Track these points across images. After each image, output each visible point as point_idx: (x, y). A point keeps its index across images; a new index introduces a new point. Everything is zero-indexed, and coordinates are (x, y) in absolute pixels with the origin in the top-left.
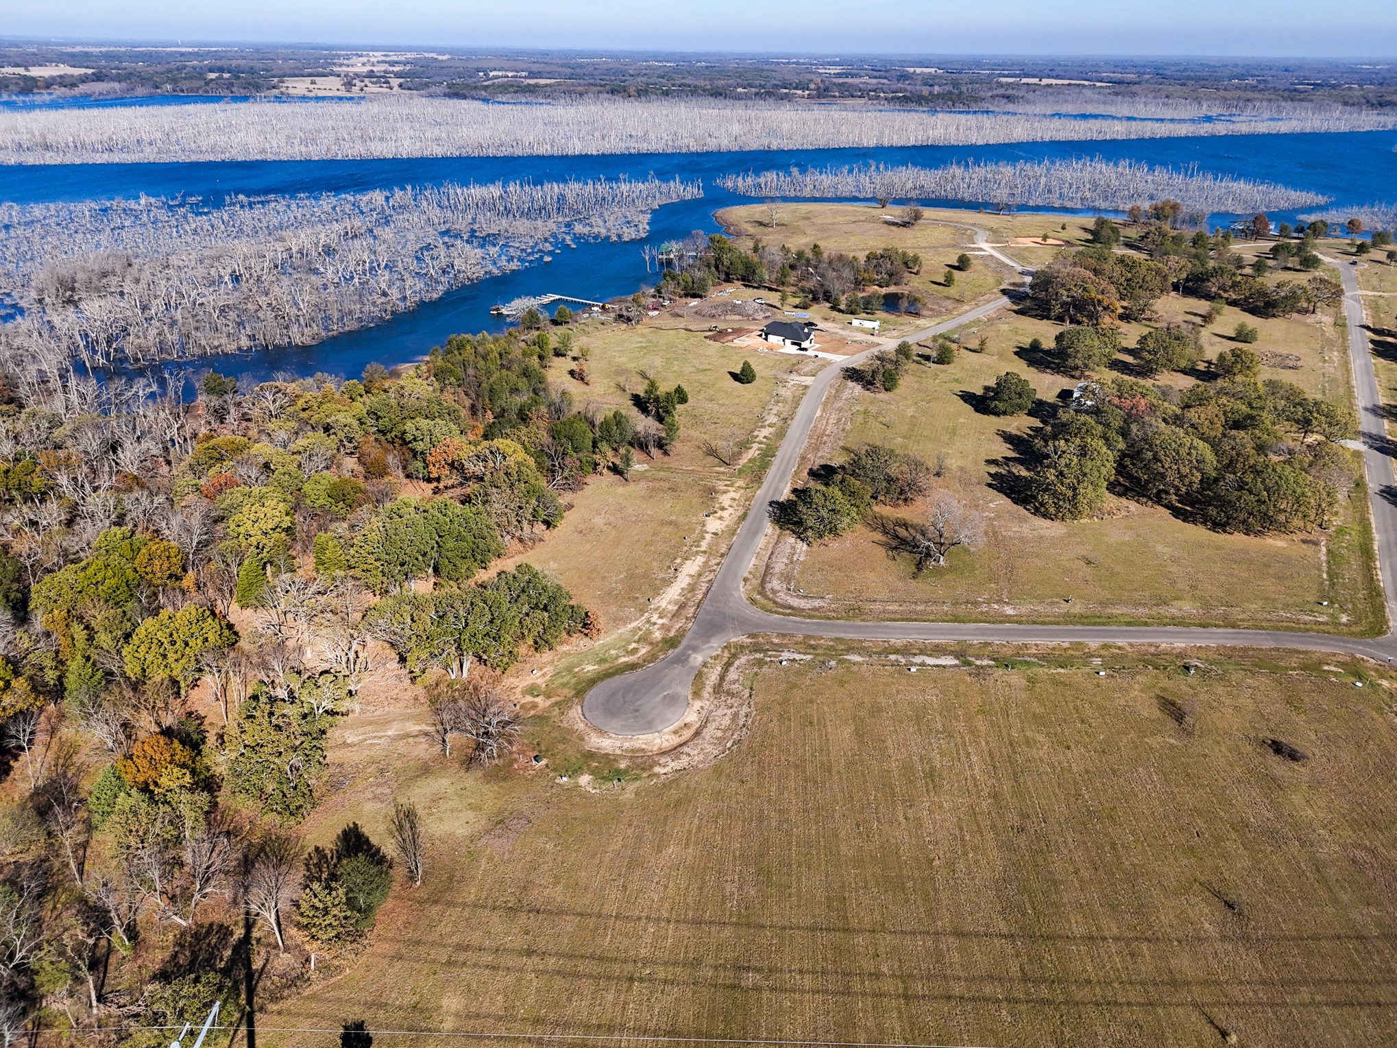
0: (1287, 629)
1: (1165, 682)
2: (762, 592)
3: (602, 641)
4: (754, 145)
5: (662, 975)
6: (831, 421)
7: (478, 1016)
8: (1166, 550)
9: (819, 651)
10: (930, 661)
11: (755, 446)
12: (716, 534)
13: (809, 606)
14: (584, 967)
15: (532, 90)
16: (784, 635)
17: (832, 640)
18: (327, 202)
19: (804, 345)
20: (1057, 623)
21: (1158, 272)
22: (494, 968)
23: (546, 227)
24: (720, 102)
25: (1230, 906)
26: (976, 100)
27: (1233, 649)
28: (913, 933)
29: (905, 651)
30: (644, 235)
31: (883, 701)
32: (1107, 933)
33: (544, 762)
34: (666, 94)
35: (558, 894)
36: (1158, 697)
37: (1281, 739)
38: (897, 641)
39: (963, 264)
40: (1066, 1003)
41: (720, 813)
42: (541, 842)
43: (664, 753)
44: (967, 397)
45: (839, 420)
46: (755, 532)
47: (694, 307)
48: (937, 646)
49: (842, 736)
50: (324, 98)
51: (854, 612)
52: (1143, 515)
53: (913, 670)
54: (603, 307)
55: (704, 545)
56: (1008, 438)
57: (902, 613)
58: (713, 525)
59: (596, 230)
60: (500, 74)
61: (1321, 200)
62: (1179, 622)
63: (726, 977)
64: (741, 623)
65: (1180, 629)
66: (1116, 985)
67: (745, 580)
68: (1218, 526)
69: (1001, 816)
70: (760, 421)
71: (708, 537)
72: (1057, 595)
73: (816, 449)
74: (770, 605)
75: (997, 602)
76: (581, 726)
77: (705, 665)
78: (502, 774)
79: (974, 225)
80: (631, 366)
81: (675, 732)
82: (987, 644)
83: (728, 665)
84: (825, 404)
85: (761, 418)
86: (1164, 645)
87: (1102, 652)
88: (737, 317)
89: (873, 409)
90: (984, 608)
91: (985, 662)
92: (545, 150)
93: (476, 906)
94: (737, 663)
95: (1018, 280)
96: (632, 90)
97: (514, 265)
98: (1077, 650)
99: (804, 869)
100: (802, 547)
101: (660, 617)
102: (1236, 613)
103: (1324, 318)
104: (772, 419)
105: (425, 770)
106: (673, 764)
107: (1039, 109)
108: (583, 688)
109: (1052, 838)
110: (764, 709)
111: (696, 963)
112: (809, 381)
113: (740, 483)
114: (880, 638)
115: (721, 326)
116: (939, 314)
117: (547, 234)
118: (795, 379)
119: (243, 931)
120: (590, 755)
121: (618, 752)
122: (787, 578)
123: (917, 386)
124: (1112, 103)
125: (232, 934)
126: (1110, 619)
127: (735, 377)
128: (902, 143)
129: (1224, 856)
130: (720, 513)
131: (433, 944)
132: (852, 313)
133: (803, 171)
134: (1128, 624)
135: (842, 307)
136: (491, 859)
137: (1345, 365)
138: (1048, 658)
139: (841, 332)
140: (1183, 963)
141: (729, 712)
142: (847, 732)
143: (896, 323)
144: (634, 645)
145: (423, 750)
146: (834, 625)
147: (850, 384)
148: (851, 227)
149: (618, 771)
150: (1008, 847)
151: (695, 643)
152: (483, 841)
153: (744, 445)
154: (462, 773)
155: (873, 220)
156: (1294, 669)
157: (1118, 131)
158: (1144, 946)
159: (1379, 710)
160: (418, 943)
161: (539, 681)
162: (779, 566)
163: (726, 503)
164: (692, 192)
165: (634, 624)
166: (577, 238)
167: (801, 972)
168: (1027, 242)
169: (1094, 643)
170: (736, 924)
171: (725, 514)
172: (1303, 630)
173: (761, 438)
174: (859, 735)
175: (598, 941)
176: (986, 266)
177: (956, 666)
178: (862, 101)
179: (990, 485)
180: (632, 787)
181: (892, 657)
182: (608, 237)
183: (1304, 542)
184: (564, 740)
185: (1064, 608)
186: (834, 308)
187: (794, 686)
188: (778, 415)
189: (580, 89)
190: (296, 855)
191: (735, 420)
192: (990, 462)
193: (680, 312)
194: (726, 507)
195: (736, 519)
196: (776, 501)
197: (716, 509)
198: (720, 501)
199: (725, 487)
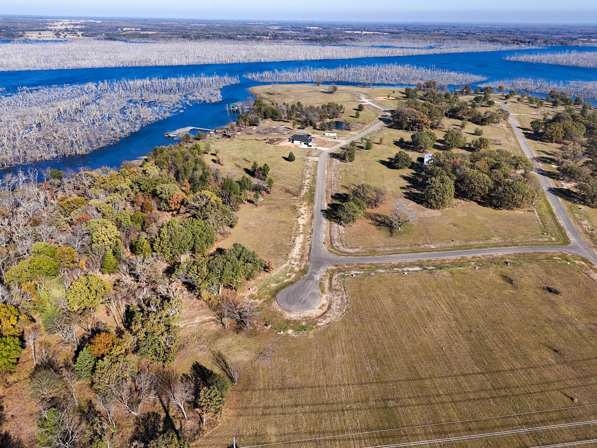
0: (536, 245)
1: (500, 269)
2: (333, 247)
3: (274, 273)
4: (254, 60)
5: (355, 407)
6: (332, 175)
7: (285, 434)
8: (481, 218)
9: (366, 269)
10: (410, 269)
11: (305, 187)
12: (304, 225)
13: (354, 252)
14: (321, 408)
15: (146, 36)
16: (349, 264)
17: (369, 264)
18: (68, 89)
19: (310, 144)
20: (452, 250)
21: (440, 109)
22: (283, 414)
23: (176, 97)
24: (232, 41)
25: (556, 351)
26: (339, 40)
27: (520, 254)
28: (446, 377)
29: (399, 266)
30: (221, 100)
31: (399, 287)
32: (517, 367)
33: (270, 326)
34: (208, 38)
35: (298, 380)
36: (500, 275)
37: (549, 286)
38: (395, 262)
39: (360, 108)
40: (513, 396)
41: (352, 339)
42: (282, 359)
43: (318, 317)
44: (383, 162)
45: (336, 175)
46: (320, 223)
47: (255, 130)
48: (410, 263)
49: (388, 303)
50: (47, 41)
51: (373, 252)
52: (467, 205)
53: (406, 273)
54: (215, 131)
55: (301, 230)
56: (405, 178)
57: (392, 251)
58: (301, 221)
59: (198, 98)
60: (128, 29)
61: (484, 79)
62: (496, 245)
63: (381, 404)
64: (330, 261)
65: (497, 248)
66: (527, 386)
67: (324, 243)
68: (496, 207)
69: (461, 327)
70: (303, 177)
71: (301, 226)
72: (448, 239)
73: (331, 187)
74: (338, 253)
75: (427, 243)
76: (280, 310)
77: (321, 279)
78: (254, 334)
79: (358, 92)
80: (238, 156)
81: (320, 308)
82: (429, 261)
83: (331, 279)
84: (327, 168)
85: (303, 176)
86: (495, 255)
87: (473, 260)
88: (276, 134)
89: (347, 169)
90: (423, 246)
91: (432, 268)
92: (162, 63)
93: (265, 389)
94: (334, 277)
95: (384, 114)
96: (192, 36)
97: (168, 115)
98: (463, 259)
99: (394, 357)
100: (341, 228)
101: (295, 261)
102: (515, 240)
103: (502, 124)
104: (308, 176)
105: (218, 336)
106: (324, 321)
107: (365, 44)
108: (274, 294)
109: (483, 333)
110: (352, 295)
111: (367, 400)
112: (317, 159)
113: (305, 203)
114: (388, 262)
115: (271, 138)
116: (357, 129)
117: (177, 101)
118: (311, 159)
119: (165, 414)
120: (288, 322)
121: (299, 319)
122: (341, 241)
123: (361, 159)
124: (392, 41)
125: (160, 416)
126: (471, 247)
127: (286, 159)
128: (315, 58)
129: (547, 332)
130: (302, 216)
131: (253, 408)
132: (323, 130)
133: (280, 70)
134: (479, 248)
135: (318, 128)
136: (263, 369)
137: (517, 142)
138: (454, 264)
139: (322, 138)
140: (547, 374)
141: (339, 297)
142: (390, 300)
143: (342, 134)
144: (288, 274)
145: (214, 327)
146: (367, 258)
147: (335, 160)
148: (308, 94)
149: (303, 327)
150: (468, 339)
151: (314, 271)
152: (257, 363)
153: (301, 188)
154: (235, 335)
155: (316, 91)
156: (544, 260)
157: (399, 52)
158: (532, 370)
159: (578, 272)
160: (246, 408)
161: (254, 293)
162: (336, 236)
163: (303, 212)
164: (234, 81)
165: (285, 265)
166: (191, 102)
167: (409, 398)
168: (381, 98)
169: (469, 257)
170: (377, 383)
171: (304, 216)
172: (541, 245)
173: (306, 184)
174: (395, 301)
175: (323, 397)
176: (369, 109)
177: (421, 270)
178: (293, 41)
179: (405, 197)
180: (311, 332)
181: (395, 269)
182: (205, 101)
183: (529, 211)
184: (274, 317)
185: (452, 244)
186: (315, 128)
187: (361, 285)
188: (310, 174)
189: (168, 36)
190: (175, 379)
191: (293, 177)
192: (402, 188)
193: (250, 132)
194: (304, 214)
195: (310, 218)
196: (323, 210)
197: (300, 215)
198: (300, 211)
199: (299, 205)
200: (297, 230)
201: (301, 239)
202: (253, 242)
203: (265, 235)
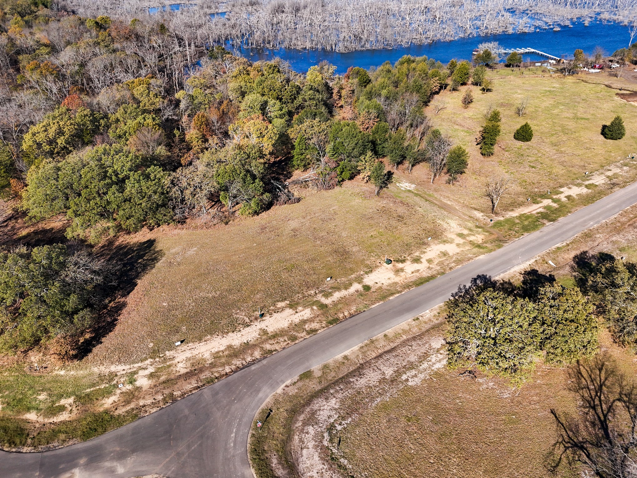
11: (547, 202)
12: (367, 288)
54: (559, 61)
55: (335, 297)
58: (379, 276)
59: (617, 17)
67: (305, 375)
71: (356, 287)
85: (587, 177)
100: (438, 362)
104: (598, 180)
113: (477, 238)
117: (576, 17)
153: (535, 198)
163: (429, 255)
165: (119, 368)
171: (411, 268)
173: (563, 197)
182: (621, 22)
188: (611, 178)
191: (557, 170)
194: (423, 260)
195: (412, 280)
196: (488, 277)
197: (408, 258)
198: (425, 250)
199: (456, 236)
200: (330, 291)
201: (287, 320)
202: (211, 263)
203: (256, 263)
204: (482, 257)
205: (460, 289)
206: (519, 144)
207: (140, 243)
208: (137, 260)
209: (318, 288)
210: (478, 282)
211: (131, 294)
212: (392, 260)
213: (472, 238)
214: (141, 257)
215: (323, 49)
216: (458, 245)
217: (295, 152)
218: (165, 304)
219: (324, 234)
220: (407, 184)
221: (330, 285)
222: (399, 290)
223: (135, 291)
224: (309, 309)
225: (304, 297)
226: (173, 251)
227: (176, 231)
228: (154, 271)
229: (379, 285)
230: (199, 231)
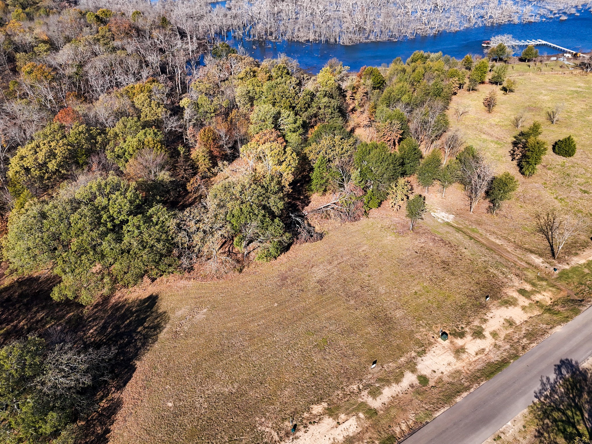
54: (575, 55)
71: (410, 378)
80: (548, 105)
97: (534, 19)
113: (544, 297)
117: (580, 4)
163: (492, 325)
194: (486, 333)
195: (478, 367)
196: (574, 363)
197: (467, 329)
198: (485, 317)
199: (518, 294)
200: (377, 385)
201: (327, 437)
202: (225, 334)
203: (279, 335)
204: (559, 329)
205: (543, 384)
206: (561, 159)
207: (140, 301)
208: (137, 328)
209: (361, 380)
210: (564, 371)
211: (128, 387)
212: (448, 332)
213: (538, 297)
214: (141, 322)
215: (327, 41)
216: (524, 308)
217: (313, 175)
218: (170, 405)
219: (357, 288)
220: (443, 214)
221: (375, 376)
222: (466, 384)
223: (132, 381)
224: (354, 417)
225: (345, 395)
226: (179, 313)
227: (183, 283)
228: (156, 346)
229: (438, 375)
230: (209, 283)
